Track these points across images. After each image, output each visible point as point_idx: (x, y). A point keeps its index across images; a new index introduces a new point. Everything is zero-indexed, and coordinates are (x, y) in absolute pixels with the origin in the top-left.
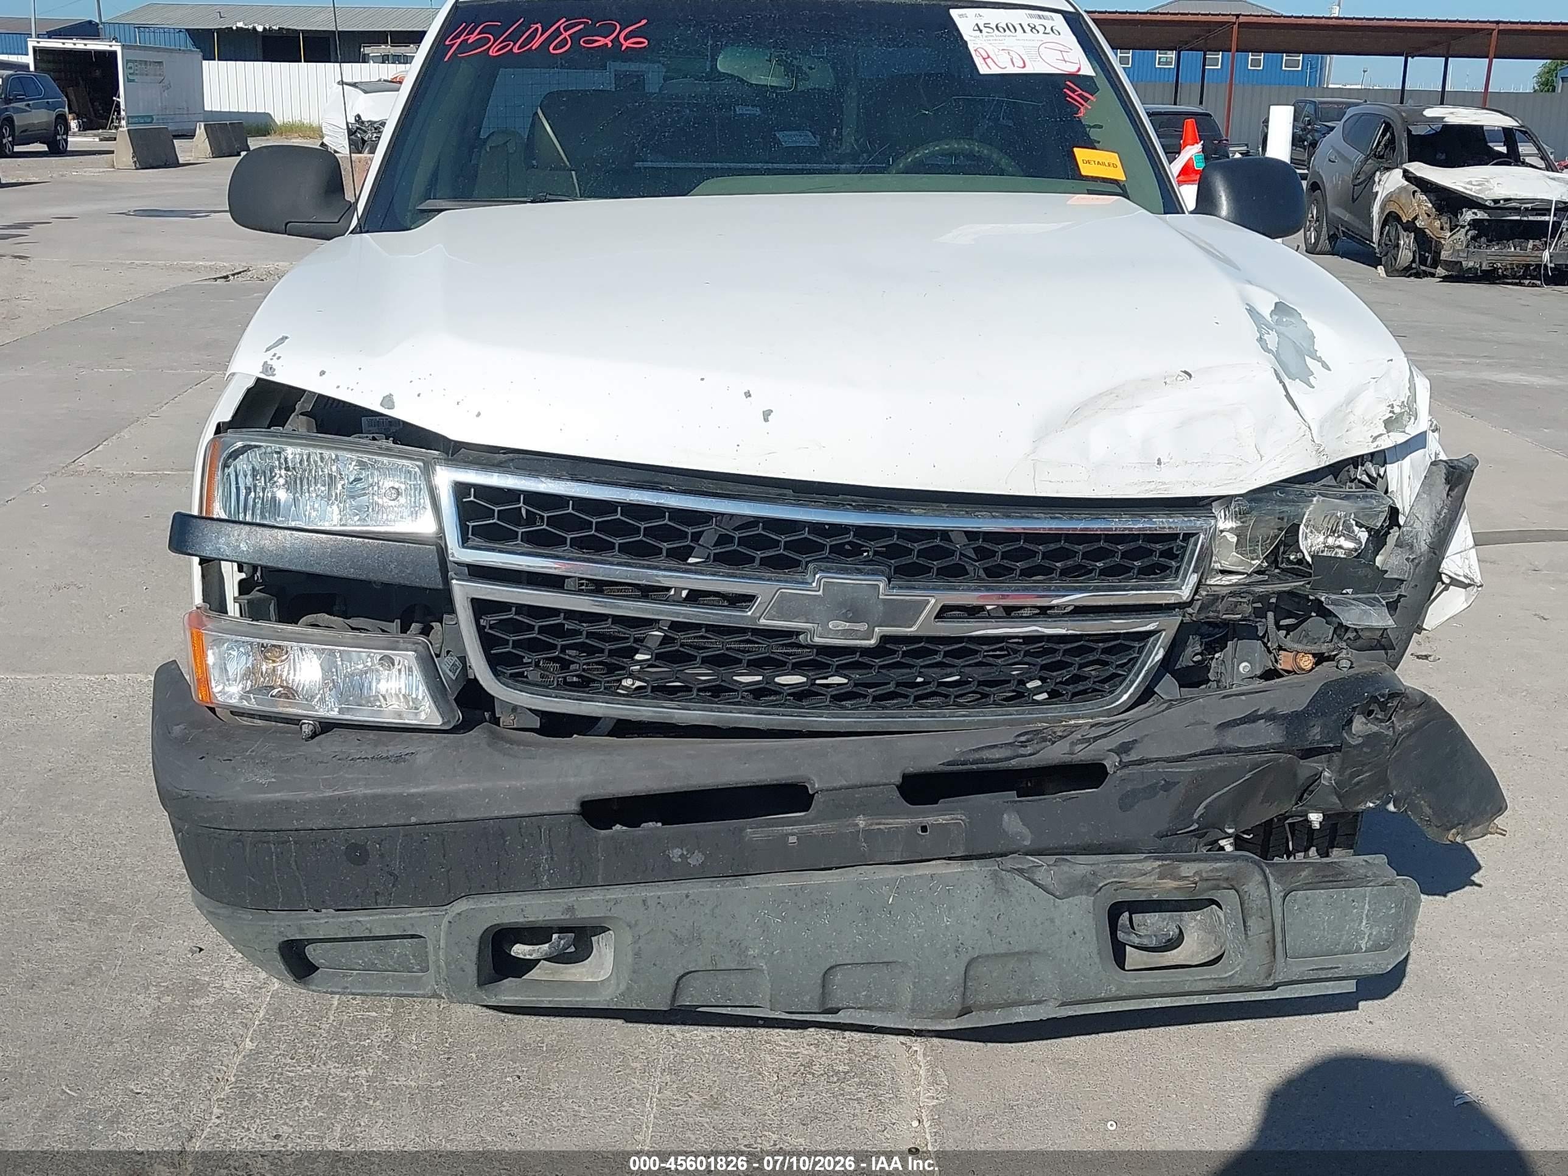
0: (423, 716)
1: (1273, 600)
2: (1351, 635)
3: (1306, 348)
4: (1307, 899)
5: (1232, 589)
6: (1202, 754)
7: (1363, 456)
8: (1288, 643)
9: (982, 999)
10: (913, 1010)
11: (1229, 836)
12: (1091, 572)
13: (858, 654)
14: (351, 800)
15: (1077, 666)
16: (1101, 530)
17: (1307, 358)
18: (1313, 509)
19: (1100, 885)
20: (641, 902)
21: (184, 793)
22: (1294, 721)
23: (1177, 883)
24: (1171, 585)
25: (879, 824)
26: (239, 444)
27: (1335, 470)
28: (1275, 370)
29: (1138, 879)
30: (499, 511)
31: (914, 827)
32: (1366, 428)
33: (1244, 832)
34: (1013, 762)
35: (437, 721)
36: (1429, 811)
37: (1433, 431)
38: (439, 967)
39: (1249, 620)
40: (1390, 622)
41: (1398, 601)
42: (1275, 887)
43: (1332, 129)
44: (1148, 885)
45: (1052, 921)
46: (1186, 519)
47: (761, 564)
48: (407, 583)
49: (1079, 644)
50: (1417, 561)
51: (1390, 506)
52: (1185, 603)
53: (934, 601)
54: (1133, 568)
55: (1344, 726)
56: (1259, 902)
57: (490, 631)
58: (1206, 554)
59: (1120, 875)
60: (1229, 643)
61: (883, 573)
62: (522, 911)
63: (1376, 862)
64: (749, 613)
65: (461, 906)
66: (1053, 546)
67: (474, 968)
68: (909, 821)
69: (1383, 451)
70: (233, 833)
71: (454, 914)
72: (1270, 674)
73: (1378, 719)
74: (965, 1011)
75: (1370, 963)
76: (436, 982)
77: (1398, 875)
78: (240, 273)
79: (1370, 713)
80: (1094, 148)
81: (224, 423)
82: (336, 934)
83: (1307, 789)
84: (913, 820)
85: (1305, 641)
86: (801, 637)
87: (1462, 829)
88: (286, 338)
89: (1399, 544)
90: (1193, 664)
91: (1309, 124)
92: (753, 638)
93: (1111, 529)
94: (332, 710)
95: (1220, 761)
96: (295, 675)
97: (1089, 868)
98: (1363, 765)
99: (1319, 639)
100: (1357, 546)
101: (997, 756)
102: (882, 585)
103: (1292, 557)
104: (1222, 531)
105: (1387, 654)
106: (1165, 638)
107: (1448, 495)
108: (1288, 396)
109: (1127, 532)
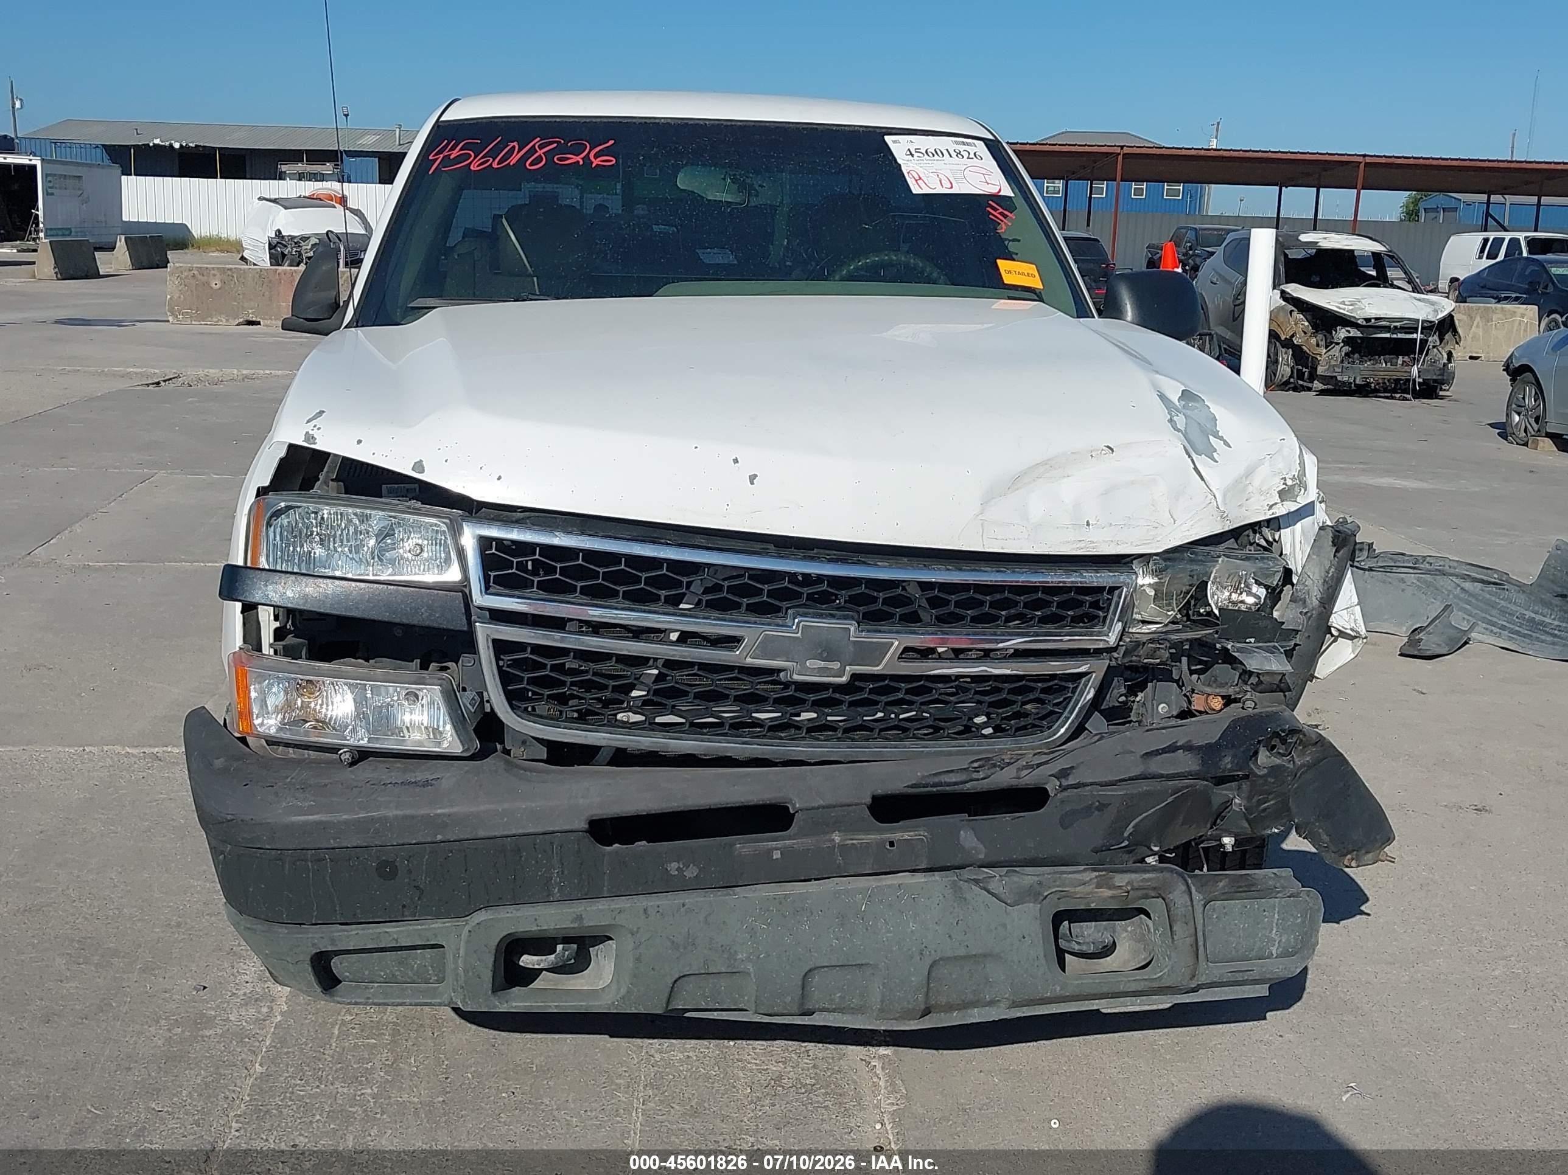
0: (445, 744)
1: (1187, 647)
2: (1254, 680)
3: (1209, 428)
4: (1224, 908)
5: (1151, 636)
6: (1131, 779)
7: (1260, 522)
8: (1199, 686)
9: (943, 1000)
10: (881, 1010)
11: (1154, 854)
12: (1031, 619)
13: (831, 690)
14: (383, 820)
15: (1020, 704)
16: (1039, 582)
17: (1211, 437)
18: (1219, 568)
19: (1046, 894)
20: (642, 911)
21: (229, 817)
22: (1209, 752)
23: (1111, 892)
24: (1099, 632)
25: (852, 839)
26: (283, 504)
27: (1236, 533)
28: (1184, 447)
29: (1078, 889)
30: (517, 562)
31: (883, 841)
32: (1263, 498)
33: (1166, 851)
34: (968, 785)
35: (458, 749)
36: (1325, 837)
37: (1320, 502)
38: (457, 975)
39: (1166, 665)
40: (1288, 668)
41: (1294, 649)
42: (1196, 896)
43: (1213, 254)
44: (1088, 894)
45: (1004, 926)
46: (1111, 574)
47: (747, 610)
48: (435, 625)
49: (1021, 684)
50: (1309, 614)
51: (1284, 567)
52: (1112, 648)
53: (897, 644)
54: (1066, 617)
55: (1251, 757)
56: (1183, 909)
57: (508, 669)
58: (1128, 607)
59: (1064, 885)
60: (1149, 684)
61: (853, 619)
62: (536, 920)
63: (1284, 874)
64: (738, 653)
65: (481, 916)
66: (998, 596)
67: (490, 974)
68: (878, 837)
69: (1277, 518)
70: (273, 852)
71: (474, 924)
72: (1186, 714)
73: (1279, 753)
74: (926, 1012)
75: (1281, 967)
76: (453, 989)
77: (1303, 887)
78: (170, 379)
79: (1273, 747)
80: (1014, 260)
81: (263, 487)
82: (365, 945)
83: (1219, 816)
84: (883, 836)
85: (1214, 685)
86: (782, 674)
87: (1357, 855)
88: (323, 412)
89: (1293, 600)
90: (1118, 704)
91: (1191, 249)
92: (740, 676)
93: (1048, 582)
94: (362, 739)
95: (1145, 786)
96: (327, 710)
97: (1036, 879)
98: (1270, 794)
99: (1227, 684)
100: (1257, 601)
101: (954, 780)
102: (852, 629)
103: (1202, 611)
104: (1142, 586)
105: (1285, 696)
106: (1095, 679)
107: (1335, 556)
108: (1196, 469)
109: (1061, 585)
